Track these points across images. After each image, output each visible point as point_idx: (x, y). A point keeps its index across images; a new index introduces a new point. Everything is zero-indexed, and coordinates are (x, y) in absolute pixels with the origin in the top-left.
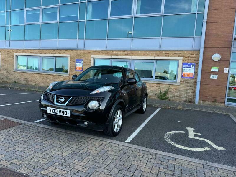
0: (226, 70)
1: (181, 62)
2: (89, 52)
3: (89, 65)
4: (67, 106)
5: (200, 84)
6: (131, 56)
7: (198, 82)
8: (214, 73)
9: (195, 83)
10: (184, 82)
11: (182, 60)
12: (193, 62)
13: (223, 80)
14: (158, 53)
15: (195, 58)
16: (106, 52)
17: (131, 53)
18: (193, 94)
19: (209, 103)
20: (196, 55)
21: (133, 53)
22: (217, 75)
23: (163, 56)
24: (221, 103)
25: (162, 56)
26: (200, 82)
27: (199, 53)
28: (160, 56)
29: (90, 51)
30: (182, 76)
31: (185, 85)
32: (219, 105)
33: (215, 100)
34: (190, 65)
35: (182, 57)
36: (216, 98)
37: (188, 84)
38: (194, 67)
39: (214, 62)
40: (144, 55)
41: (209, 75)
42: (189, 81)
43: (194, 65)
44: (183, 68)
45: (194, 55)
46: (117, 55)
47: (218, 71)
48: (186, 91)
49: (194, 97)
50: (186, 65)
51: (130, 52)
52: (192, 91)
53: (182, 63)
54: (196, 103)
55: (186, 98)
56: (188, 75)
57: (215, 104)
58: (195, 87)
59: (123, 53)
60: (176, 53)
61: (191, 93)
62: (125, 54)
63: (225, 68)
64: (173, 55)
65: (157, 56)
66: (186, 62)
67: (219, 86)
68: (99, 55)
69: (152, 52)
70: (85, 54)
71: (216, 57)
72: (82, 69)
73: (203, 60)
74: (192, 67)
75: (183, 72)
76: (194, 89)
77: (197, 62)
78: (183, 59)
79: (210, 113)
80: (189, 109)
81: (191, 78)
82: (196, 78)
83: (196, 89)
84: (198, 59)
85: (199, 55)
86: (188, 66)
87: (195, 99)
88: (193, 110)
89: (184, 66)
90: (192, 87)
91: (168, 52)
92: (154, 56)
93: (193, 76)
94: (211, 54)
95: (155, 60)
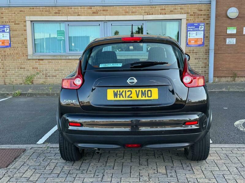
1: (184, 22)
2: (20, 11)
3: (22, 35)
5: (213, 53)
6: (103, 15)
7: (210, 51)
8: (231, 36)
9: (206, 52)
11: (186, 20)
12: (201, 22)
13: (242, 45)
14: (148, 9)
15: (204, 15)
16: (55, 10)
17: (104, 10)
18: (204, 69)
19: (227, 79)
20: (205, 10)
21: (107, 11)
22: (235, 39)
23: (158, 14)
24: (242, 77)
25: (155, 14)
26: (213, 51)
27: (210, 8)
28: (152, 14)
29: (22, 9)
30: (187, 44)
32: (239, 80)
33: (235, 74)
34: (197, 27)
35: (186, 15)
36: (236, 72)
37: (196, 54)
38: (203, 29)
39: (230, 20)
40: (126, 13)
41: (224, 39)
42: (197, 50)
43: (203, 26)
44: (187, 31)
45: (202, 10)
46: (79, 15)
47: (236, 33)
48: (195, 65)
49: (206, 74)
50: (191, 27)
51: (101, 8)
52: (203, 65)
53: (187, 24)
54: (209, 81)
56: (196, 41)
57: (234, 80)
58: (207, 59)
59: (90, 11)
60: (175, 9)
61: (202, 67)
62: (94, 13)
63: (244, 28)
64: (172, 11)
65: (148, 14)
66: (191, 22)
67: (238, 54)
68: (42, 15)
69: (138, 8)
70: (11, 16)
71: (233, 12)
72: (10, 44)
73: (216, 17)
74: (200, 29)
75: (188, 38)
76: (205, 61)
77: (207, 21)
78: (187, 17)
79: (241, 92)
80: (212, 90)
81: (200, 45)
82: (207, 46)
83: (208, 61)
84: (209, 17)
85: (209, 10)
86: (194, 27)
87: (208, 76)
88: (218, 91)
89: (188, 29)
90: (202, 59)
91: (163, 7)
92: (143, 14)
93: (203, 43)
94: (226, 8)
95: (144, 21)
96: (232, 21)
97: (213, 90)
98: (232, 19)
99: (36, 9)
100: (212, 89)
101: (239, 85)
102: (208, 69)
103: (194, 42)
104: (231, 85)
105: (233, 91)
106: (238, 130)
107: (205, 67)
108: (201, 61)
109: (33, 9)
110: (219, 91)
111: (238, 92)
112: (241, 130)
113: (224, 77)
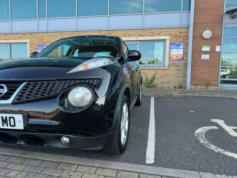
0: (218, 49)
1: (168, 42)
2: (54, 35)
7: (188, 64)
8: (206, 53)
9: (185, 65)
10: (172, 65)
11: (169, 40)
12: (182, 42)
13: (215, 60)
14: (140, 32)
15: (184, 36)
16: (76, 34)
17: (109, 34)
18: (183, 79)
19: (201, 87)
20: (184, 33)
21: (111, 34)
22: (209, 55)
23: (148, 36)
24: (214, 85)
25: (146, 36)
26: (191, 64)
27: (189, 31)
28: (144, 36)
29: (55, 34)
30: (170, 58)
31: (174, 69)
32: (211, 88)
33: (208, 83)
34: (178, 45)
35: (169, 36)
36: (209, 81)
37: (177, 67)
38: (182, 47)
39: (204, 40)
40: (125, 35)
41: (200, 55)
42: (178, 64)
43: (183, 45)
44: (170, 49)
45: (182, 33)
47: (209, 50)
48: (176, 75)
49: (184, 82)
50: (174, 46)
52: (182, 75)
53: (170, 43)
54: (187, 88)
55: (176, 83)
56: (177, 57)
57: (207, 88)
58: (186, 70)
59: (99, 34)
60: (161, 32)
61: (181, 77)
63: (217, 47)
64: (159, 34)
65: (140, 36)
66: (174, 42)
67: (211, 67)
69: (133, 31)
70: (49, 38)
71: (207, 34)
73: (193, 38)
74: (180, 47)
75: (171, 54)
76: (184, 72)
77: (186, 41)
78: (170, 38)
79: (212, 97)
80: (186, 95)
81: (180, 60)
82: (186, 60)
83: (186, 72)
84: (187, 38)
85: (188, 32)
86: (176, 46)
87: (186, 84)
88: (191, 96)
89: (171, 47)
90: (182, 70)
91: (152, 31)
92: (137, 36)
93: (183, 58)
94: (201, 31)
95: (138, 42)
96: (206, 41)
97: (188, 95)
98: (206, 39)
99: (64, 33)
100: (187, 94)
101: (210, 91)
102: (186, 79)
103: (175, 57)
104: (204, 91)
105: (205, 96)
107: (184, 77)
108: (181, 72)
109: (62, 33)
110: (193, 96)
111: (209, 97)
113: (199, 85)
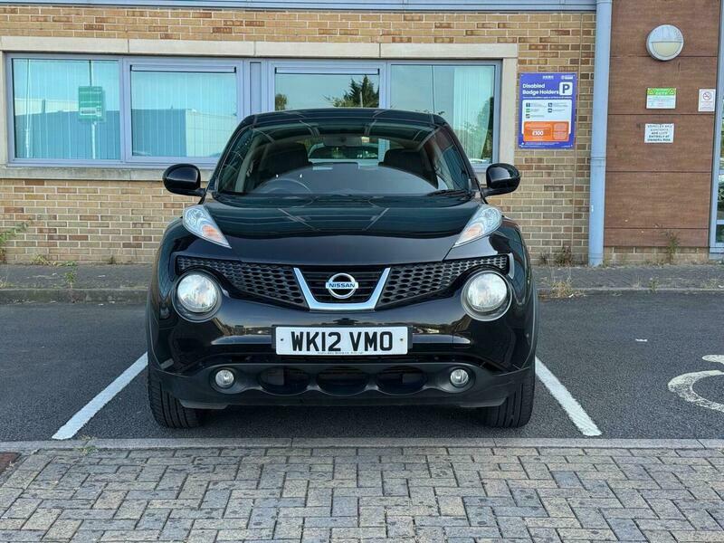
0: (706, 100)
1: (510, 71)
4: (378, 309)
5: (603, 170)
6: (248, 39)
7: (593, 164)
8: (661, 116)
9: (581, 168)
10: (529, 168)
11: (516, 61)
12: (565, 70)
13: (696, 145)
14: (395, 23)
15: (576, 47)
16: (88, 17)
17: (250, 24)
18: (573, 223)
19: (646, 255)
20: (576, 33)
21: (261, 24)
22: (672, 125)
23: (428, 42)
24: (695, 248)
25: (418, 41)
26: (604, 164)
27: (594, 25)
28: (409, 40)
30: (520, 140)
31: (536, 182)
32: (686, 259)
33: (674, 240)
34: (553, 85)
35: (516, 45)
36: (675, 232)
37: (549, 174)
38: (569, 92)
39: (655, 65)
40: (325, 34)
41: (639, 126)
42: (553, 160)
43: (571, 84)
44: (521, 98)
45: (567, 33)
46: (167, 37)
47: (674, 107)
48: (545, 209)
49: (580, 237)
50: (534, 86)
51: (243, 17)
52: (571, 209)
53: (519, 75)
54: (591, 261)
55: (547, 243)
56: (547, 132)
57: (669, 259)
58: (585, 188)
59: (204, 24)
60: (483, 26)
61: (567, 216)
62: (217, 30)
63: (702, 92)
64: (472, 33)
65: (394, 41)
66: (534, 69)
67: (681, 175)
68: (42, 33)
69: (364, 18)
71: (666, 41)
73: (612, 56)
74: (561, 94)
75: (524, 119)
76: (577, 196)
77: (583, 69)
78: (520, 54)
79: (691, 294)
80: (600, 289)
81: (560, 145)
82: (583, 147)
83: (588, 196)
84: (589, 54)
85: (590, 31)
86: (543, 86)
87: (587, 243)
88: (618, 292)
89: (524, 92)
90: (568, 189)
91: (445, 18)
92: (379, 39)
93: (572, 135)
94: (641, 27)
95: (383, 63)
96: (662, 69)
97: (604, 288)
98: (662, 61)
99: (22, 12)
100: (601, 286)
101: (684, 273)
102: (587, 223)
103: (541, 133)
104: (660, 273)
105: (666, 293)
106: (680, 401)
107: (578, 216)
108: (563, 195)
109: (13, 11)
110: (623, 291)
111: (682, 294)
112: (690, 402)
113: (637, 247)
